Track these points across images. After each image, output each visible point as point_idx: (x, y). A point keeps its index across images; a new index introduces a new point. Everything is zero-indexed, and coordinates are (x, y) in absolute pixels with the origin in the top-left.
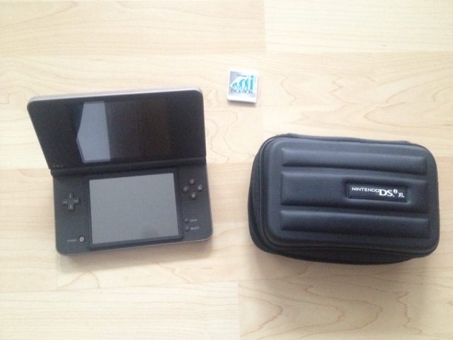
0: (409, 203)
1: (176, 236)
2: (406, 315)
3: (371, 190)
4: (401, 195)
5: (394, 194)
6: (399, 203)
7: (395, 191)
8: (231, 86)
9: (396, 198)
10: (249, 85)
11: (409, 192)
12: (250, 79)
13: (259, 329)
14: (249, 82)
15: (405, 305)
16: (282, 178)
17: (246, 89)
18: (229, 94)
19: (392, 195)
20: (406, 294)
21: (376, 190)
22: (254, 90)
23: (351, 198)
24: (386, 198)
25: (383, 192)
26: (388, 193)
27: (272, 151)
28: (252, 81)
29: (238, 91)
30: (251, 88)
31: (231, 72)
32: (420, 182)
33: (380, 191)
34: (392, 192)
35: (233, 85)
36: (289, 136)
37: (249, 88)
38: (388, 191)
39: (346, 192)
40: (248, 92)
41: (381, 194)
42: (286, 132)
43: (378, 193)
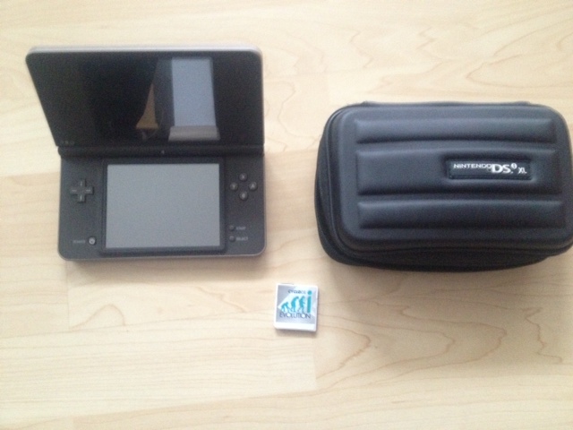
0: (534, 180)
1: (216, 247)
2: (539, 338)
3: (481, 166)
4: (522, 170)
5: (512, 170)
6: (519, 182)
7: (514, 166)
8: (280, 307)
9: (515, 175)
10: (306, 305)
11: (533, 166)
12: (306, 295)
13: (341, 367)
14: (306, 302)
15: (538, 326)
16: (357, 159)
17: (301, 311)
18: (277, 321)
19: (509, 171)
20: (538, 311)
21: (487, 166)
22: (313, 313)
23: (453, 178)
24: (501, 176)
25: (497, 169)
26: (503, 168)
27: (342, 125)
28: (309, 299)
29: (289, 315)
30: (309, 311)
31: (280, 287)
32: (547, 152)
33: (493, 167)
34: (509, 167)
35: (283, 307)
36: (365, 105)
37: (305, 310)
38: (504, 166)
39: (446, 171)
40: (303, 316)
41: (494, 171)
42: (360, 101)
43: (490, 170)
